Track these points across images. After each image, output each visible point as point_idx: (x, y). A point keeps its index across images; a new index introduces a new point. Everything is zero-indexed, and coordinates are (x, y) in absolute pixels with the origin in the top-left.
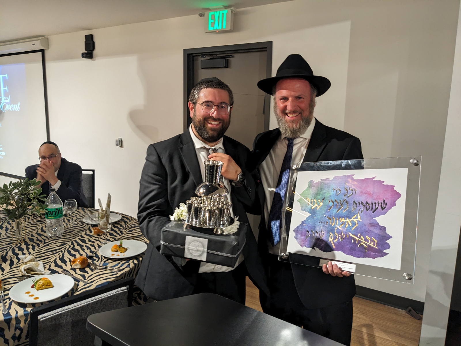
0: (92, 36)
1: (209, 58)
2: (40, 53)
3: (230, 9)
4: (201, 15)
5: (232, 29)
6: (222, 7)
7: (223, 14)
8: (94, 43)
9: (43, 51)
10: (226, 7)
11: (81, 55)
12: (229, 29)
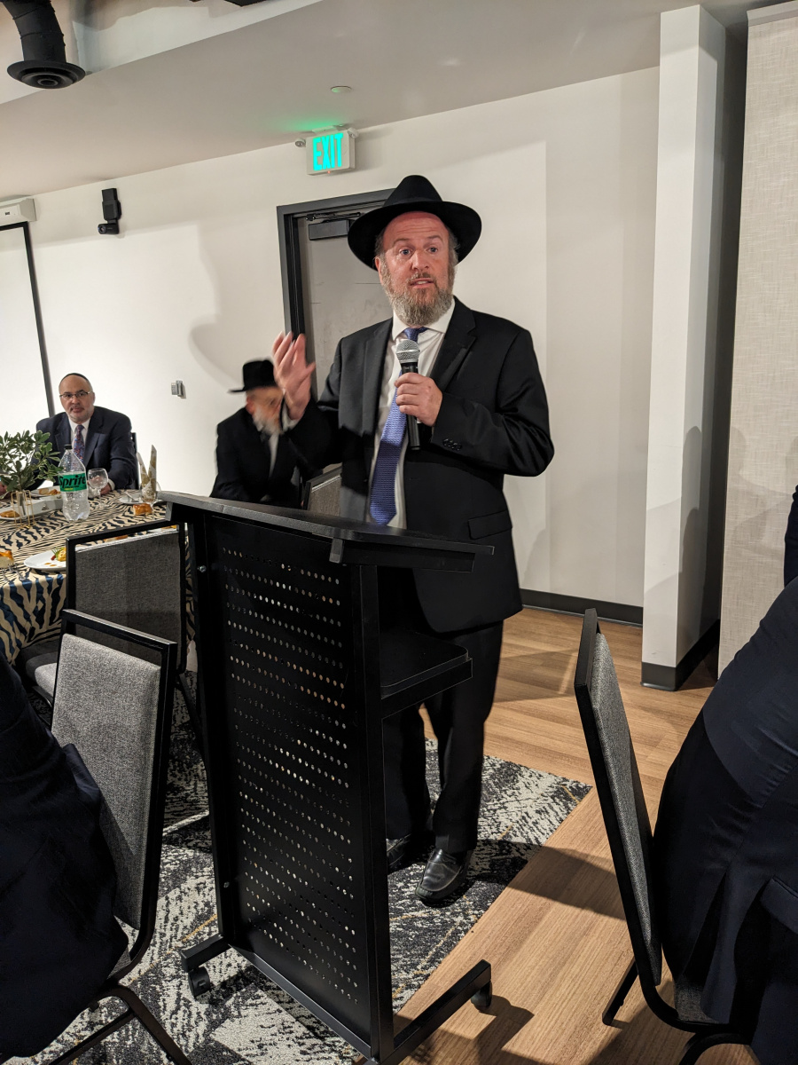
0: (115, 191)
1: (322, 220)
2: (21, 230)
3: (346, 131)
4: (300, 144)
5: (353, 166)
6: (332, 127)
7: (335, 141)
8: (118, 205)
9: (25, 225)
10: (340, 128)
11: (97, 229)
12: (347, 166)
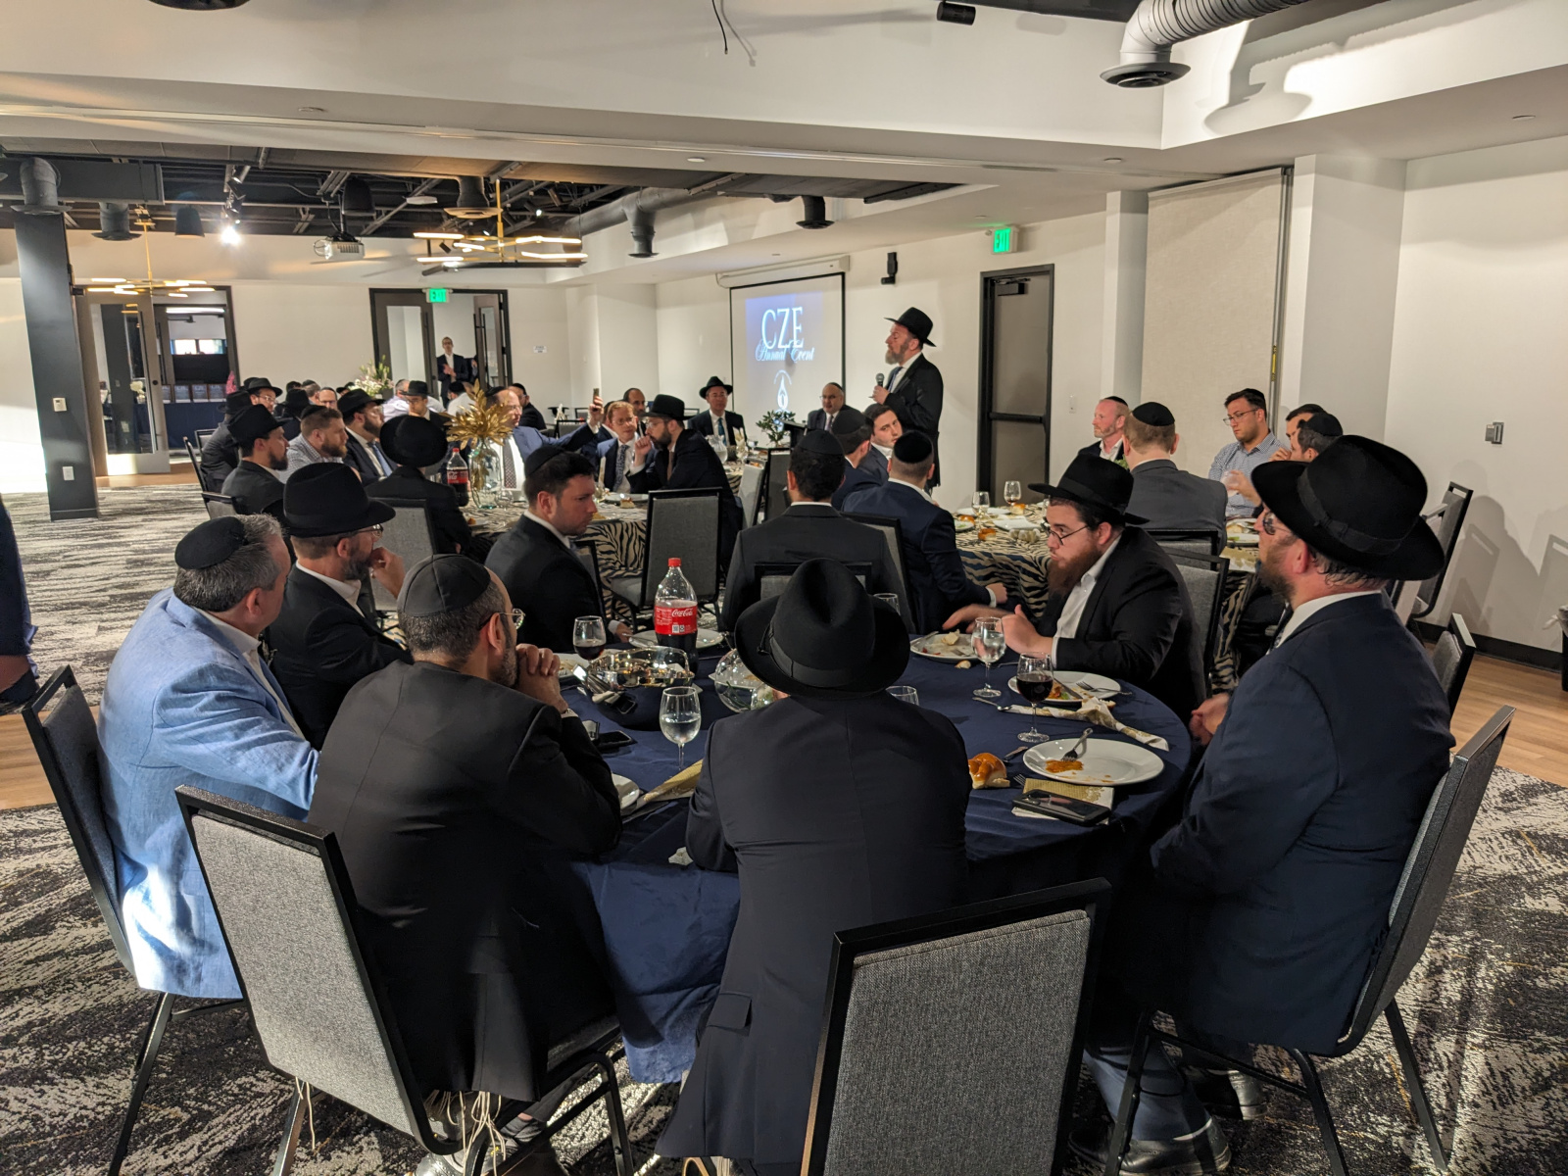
0: (895, 254)
1: (1006, 282)
2: (840, 277)
8: (896, 264)
9: (843, 274)
11: (882, 280)
